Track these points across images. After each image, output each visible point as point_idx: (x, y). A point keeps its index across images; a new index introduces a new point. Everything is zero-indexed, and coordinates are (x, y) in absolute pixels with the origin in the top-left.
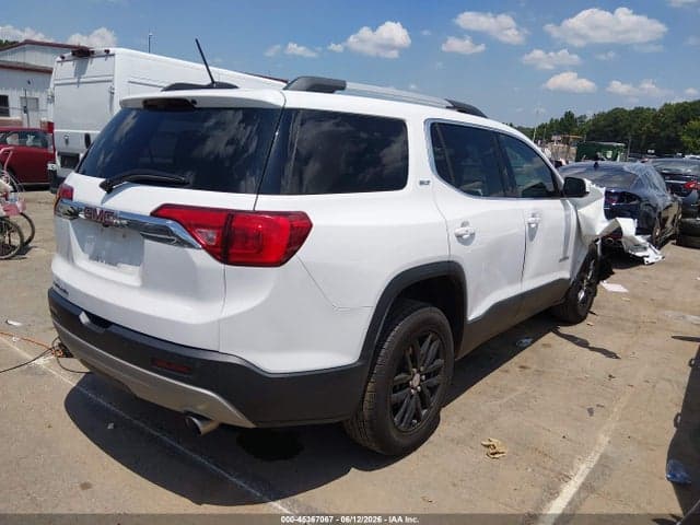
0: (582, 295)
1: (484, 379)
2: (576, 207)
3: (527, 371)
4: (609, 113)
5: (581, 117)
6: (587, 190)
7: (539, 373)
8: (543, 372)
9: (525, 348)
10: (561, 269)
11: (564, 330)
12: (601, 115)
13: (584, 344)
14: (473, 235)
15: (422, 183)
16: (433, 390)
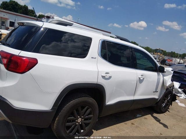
0: (164, 105)
1: (116, 125)
2: (163, 76)
3: (133, 125)
6: (165, 71)
7: (137, 127)
8: (139, 127)
9: (137, 118)
10: (154, 95)
11: (155, 115)
13: (158, 120)
14: (110, 77)
15: (92, 58)
16: (87, 125)
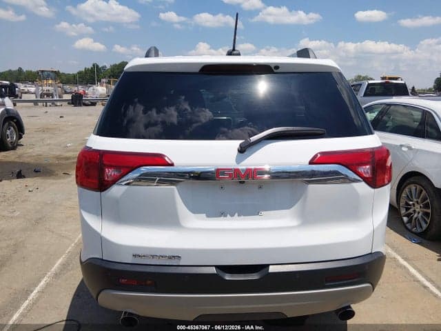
4: (119, 64)
5: (103, 67)
12: (115, 65)
